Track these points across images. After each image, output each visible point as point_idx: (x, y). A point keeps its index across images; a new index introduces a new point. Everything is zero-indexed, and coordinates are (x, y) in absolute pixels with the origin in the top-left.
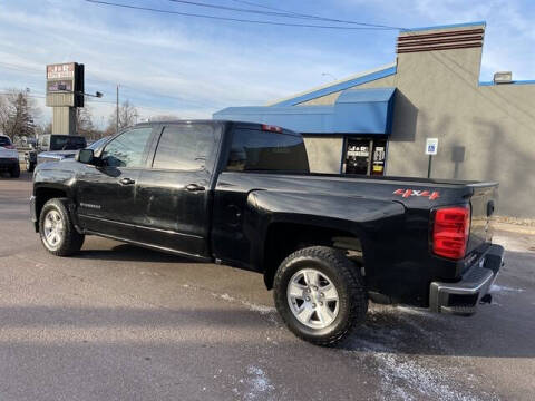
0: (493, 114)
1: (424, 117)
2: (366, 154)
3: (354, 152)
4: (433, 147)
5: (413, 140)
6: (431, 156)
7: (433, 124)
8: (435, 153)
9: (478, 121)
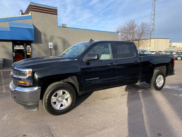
0: (63, 36)
1: (45, 35)
2: (23, 48)
3: (17, 48)
4: (51, 46)
5: (41, 43)
6: (51, 48)
7: (48, 38)
8: (52, 47)
9: (60, 38)
